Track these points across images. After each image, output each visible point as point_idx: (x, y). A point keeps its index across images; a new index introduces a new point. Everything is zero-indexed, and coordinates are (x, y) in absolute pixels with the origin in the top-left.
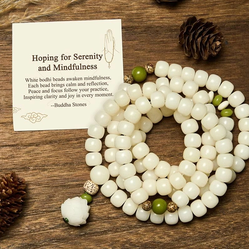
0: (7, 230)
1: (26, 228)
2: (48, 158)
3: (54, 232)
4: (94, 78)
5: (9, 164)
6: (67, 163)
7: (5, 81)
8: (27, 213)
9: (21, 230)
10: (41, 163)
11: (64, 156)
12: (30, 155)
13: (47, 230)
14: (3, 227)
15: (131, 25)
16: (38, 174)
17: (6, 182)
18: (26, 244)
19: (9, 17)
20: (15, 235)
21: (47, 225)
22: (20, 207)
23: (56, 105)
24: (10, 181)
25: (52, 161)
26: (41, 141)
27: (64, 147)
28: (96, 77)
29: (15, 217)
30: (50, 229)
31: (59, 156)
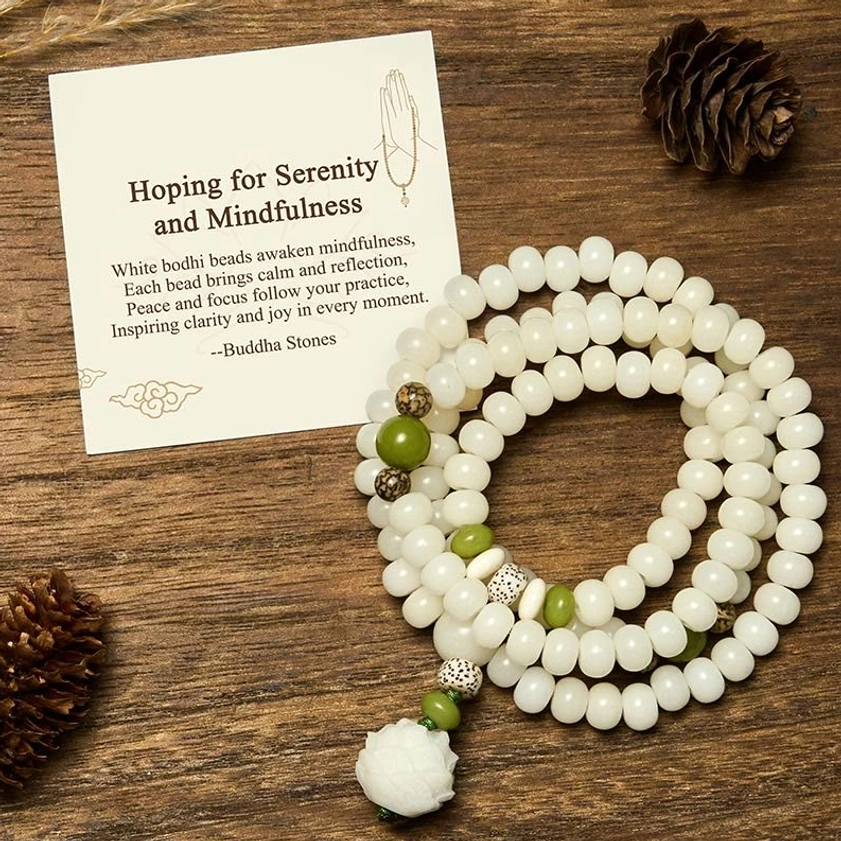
0: (35, 776)
1: (104, 770)
2: (181, 520)
3: (202, 782)
4: (355, 243)
5: (41, 543)
6: (248, 540)
7: (28, 250)
8: (109, 714)
9: (87, 776)
10: (154, 538)
11: (239, 513)
12: (118, 509)
13: (177, 775)
14: (23, 764)
15: (475, 51)
16: (144, 578)
17: (33, 607)
18: (102, 823)
19: (45, 21)
20: (65, 795)
21: (175, 757)
22: (81, 695)
23: (230, 350)
24: (46, 603)
25: (194, 533)
26: (155, 462)
27: (239, 483)
28: (360, 241)
29: (65, 731)
30: (189, 771)
31: (221, 515)
